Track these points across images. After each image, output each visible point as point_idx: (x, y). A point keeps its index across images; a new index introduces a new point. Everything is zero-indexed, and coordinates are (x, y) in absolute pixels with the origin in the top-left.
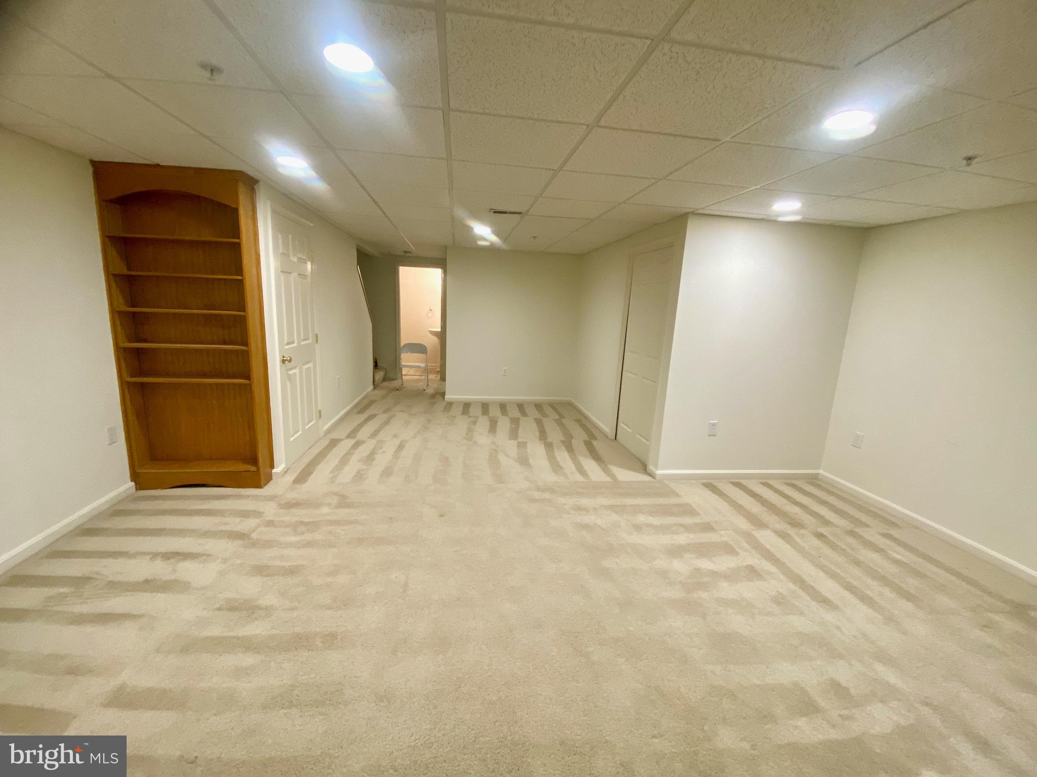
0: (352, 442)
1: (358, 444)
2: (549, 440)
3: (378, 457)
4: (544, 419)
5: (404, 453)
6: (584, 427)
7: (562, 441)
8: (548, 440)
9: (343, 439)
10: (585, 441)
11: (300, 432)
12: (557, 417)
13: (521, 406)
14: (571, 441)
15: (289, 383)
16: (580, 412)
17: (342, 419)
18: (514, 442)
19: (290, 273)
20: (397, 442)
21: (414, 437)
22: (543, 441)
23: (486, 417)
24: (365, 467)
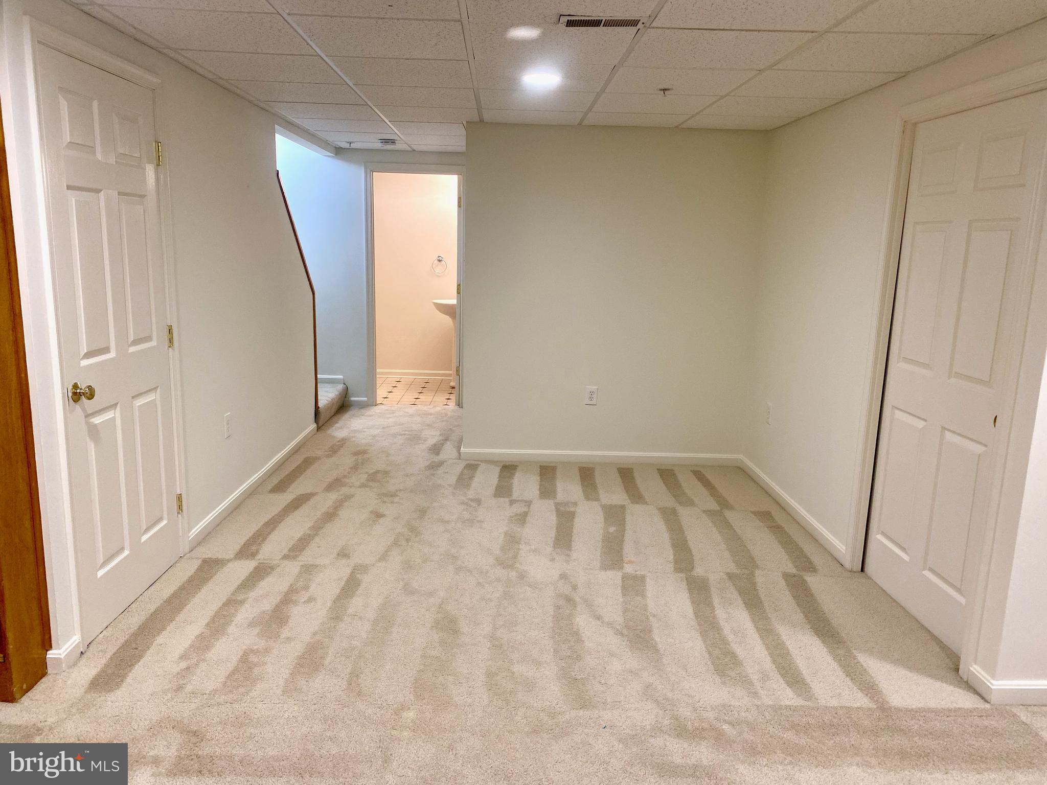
0: (245, 567)
1: (260, 573)
2: (699, 571)
3: (296, 612)
4: (681, 510)
5: (356, 603)
6: (777, 530)
7: (730, 576)
8: (694, 573)
9: (228, 561)
10: (786, 576)
11: (126, 553)
12: (714, 506)
13: (626, 474)
14: (752, 574)
15: (93, 446)
16: (765, 491)
17: (237, 507)
18: (613, 577)
19: (98, 191)
20: (344, 571)
21: (384, 557)
22: (683, 575)
23: (549, 504)
24: (261, 644)
